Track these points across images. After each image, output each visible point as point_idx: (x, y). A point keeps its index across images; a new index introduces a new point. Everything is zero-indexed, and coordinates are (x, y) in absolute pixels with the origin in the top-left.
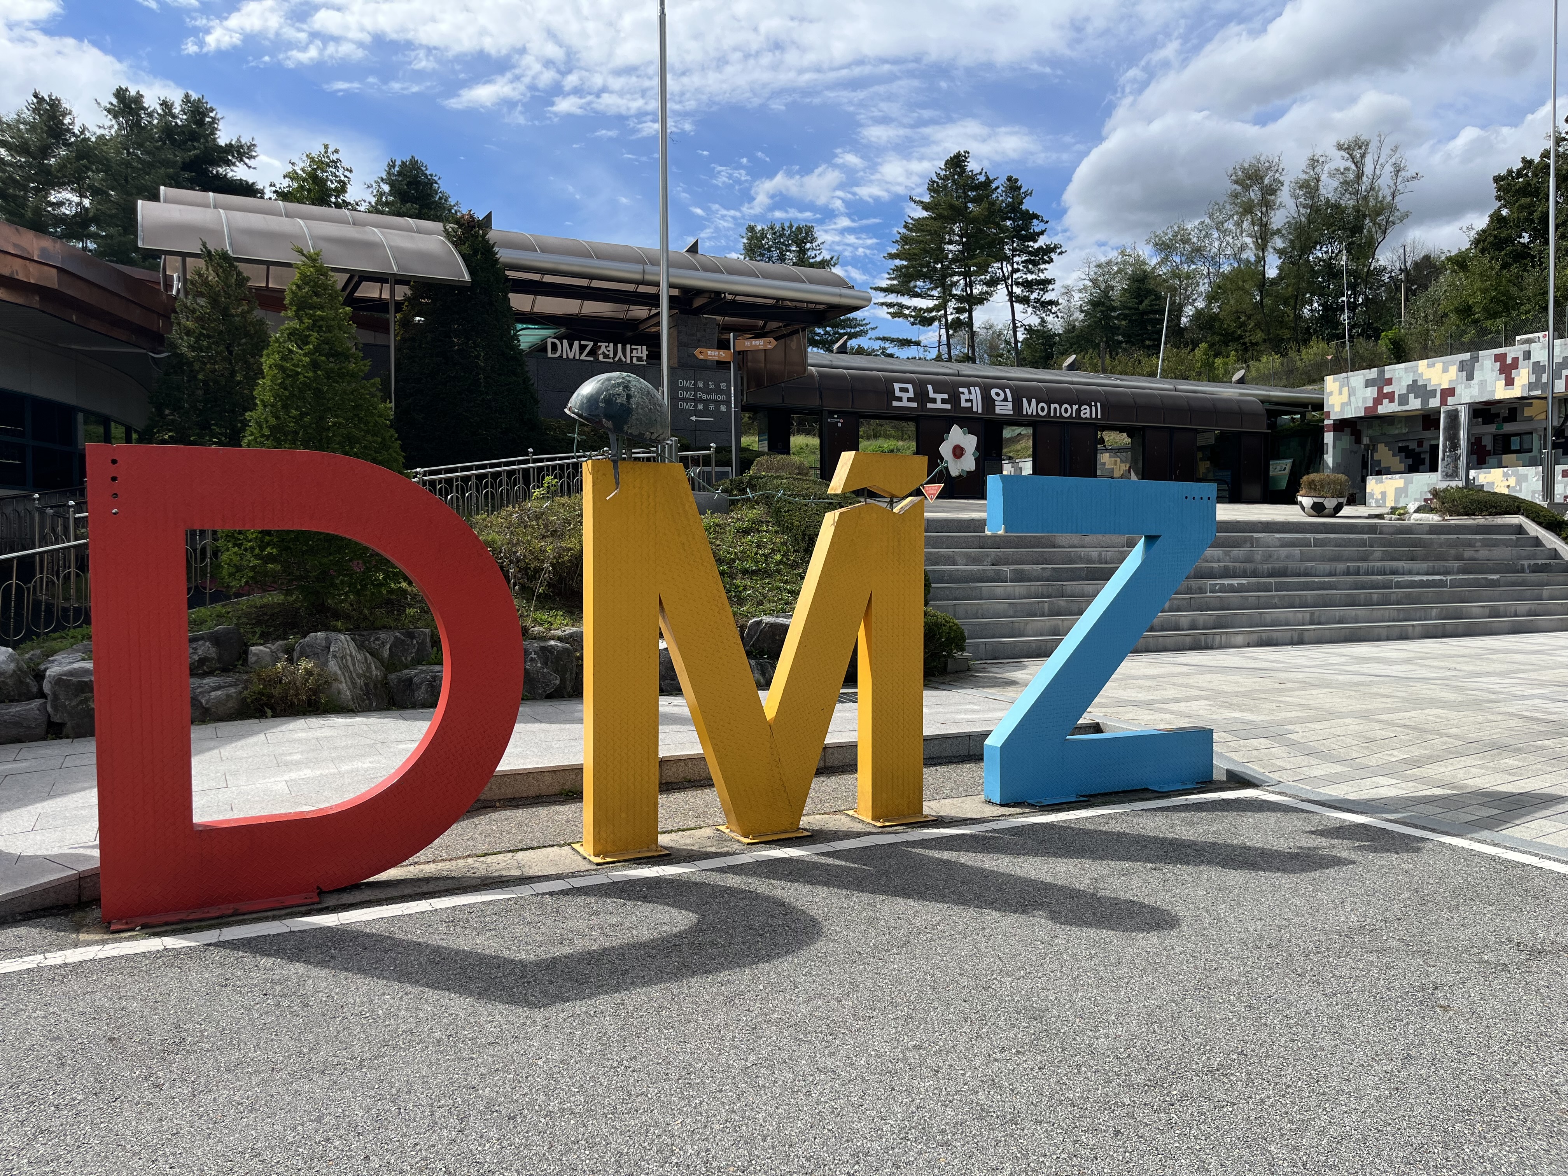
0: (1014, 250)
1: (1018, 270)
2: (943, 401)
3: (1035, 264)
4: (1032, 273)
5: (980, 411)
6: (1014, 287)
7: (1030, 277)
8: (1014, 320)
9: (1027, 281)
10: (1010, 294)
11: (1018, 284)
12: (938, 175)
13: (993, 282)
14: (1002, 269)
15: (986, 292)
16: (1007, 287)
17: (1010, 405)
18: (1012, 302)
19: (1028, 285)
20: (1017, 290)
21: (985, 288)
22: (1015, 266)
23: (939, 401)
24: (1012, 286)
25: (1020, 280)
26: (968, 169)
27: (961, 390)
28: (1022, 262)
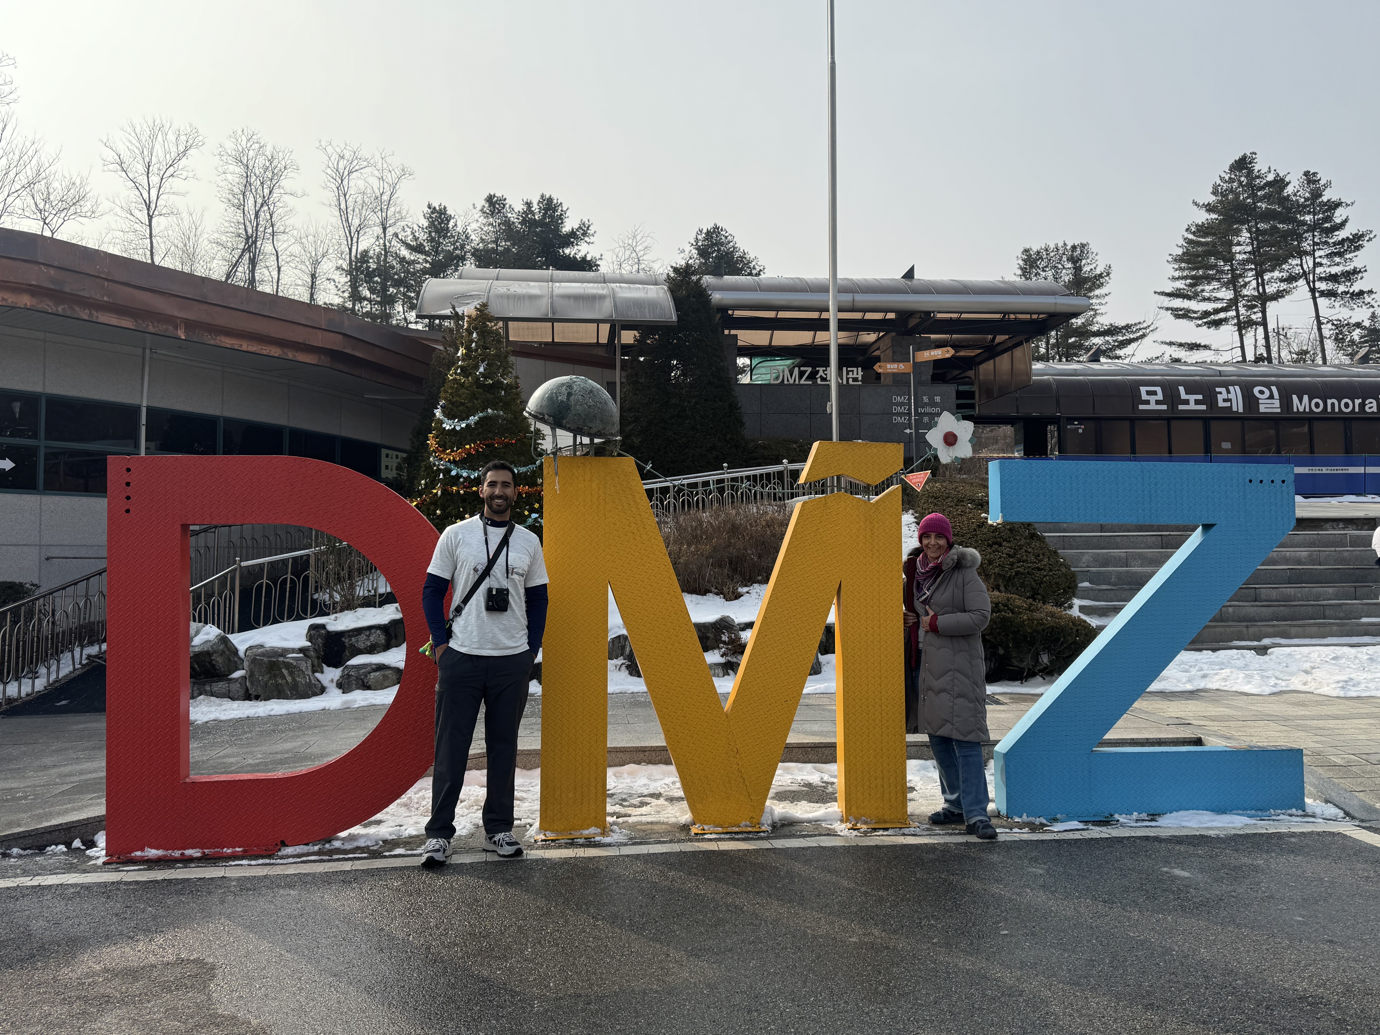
0: (1315, 244)
1: (1321, 265)
2: (1197, 402)
3: (1340, 254)
4: (1338, 264)
5: (1241, 410)
6: (1316, 283)
7: (1335, 270)
8: (1318, 316)
9: (1331, 275)
10: (1313, 290)
11: (1321, 279)
12: (1221, 178)
13: (1292, 279)
14: (1301, 265)
15: (1284, 290)
16: (1308, 283)
17: (1277, 403)
18: (1314, 299)
19: (1333, 278)
20: (1322, 286)
21: (1283, 286)
22: (1317, 260)
23: (1192, 402)
24: (1314, 282)
25: (1323, 275)
26: (1256, 169)
27: (1218, 390)
28: (1327, 255)
